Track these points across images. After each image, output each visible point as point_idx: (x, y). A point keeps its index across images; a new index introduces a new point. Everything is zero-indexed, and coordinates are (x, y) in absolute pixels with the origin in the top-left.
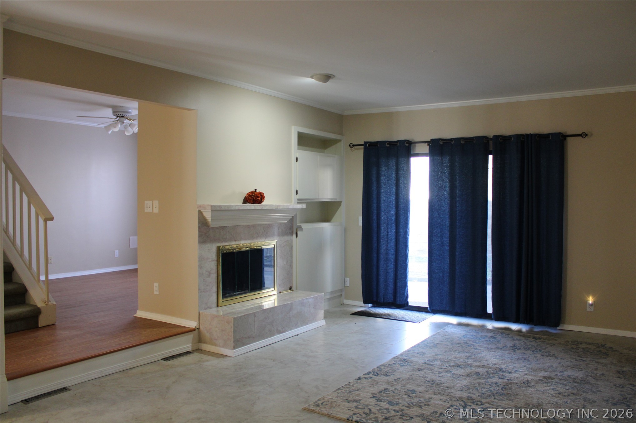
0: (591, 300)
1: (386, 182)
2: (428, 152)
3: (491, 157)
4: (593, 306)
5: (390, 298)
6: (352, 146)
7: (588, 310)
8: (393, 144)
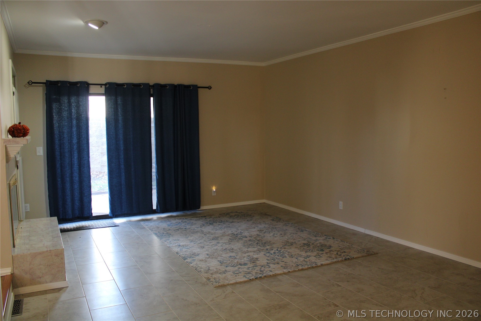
0: (214, 189)
1: (68, 116)
2: (104, 93)
3: (152, 99)
4: (216, 192)
5: (77, 213)
6: (31, 83)
7: (213, 195)
8: (74, 84)
